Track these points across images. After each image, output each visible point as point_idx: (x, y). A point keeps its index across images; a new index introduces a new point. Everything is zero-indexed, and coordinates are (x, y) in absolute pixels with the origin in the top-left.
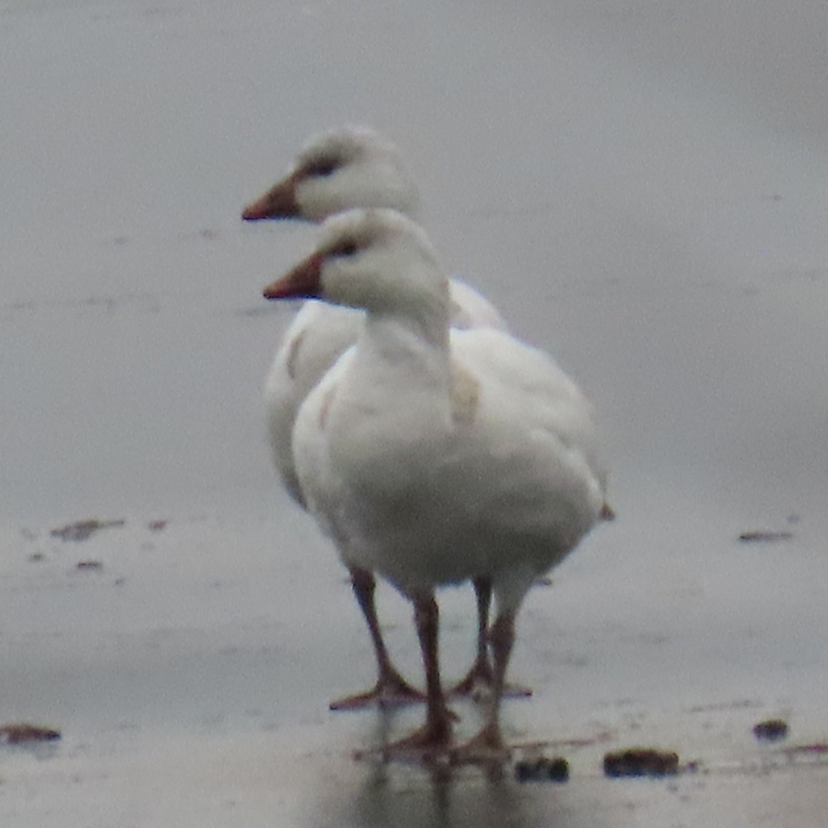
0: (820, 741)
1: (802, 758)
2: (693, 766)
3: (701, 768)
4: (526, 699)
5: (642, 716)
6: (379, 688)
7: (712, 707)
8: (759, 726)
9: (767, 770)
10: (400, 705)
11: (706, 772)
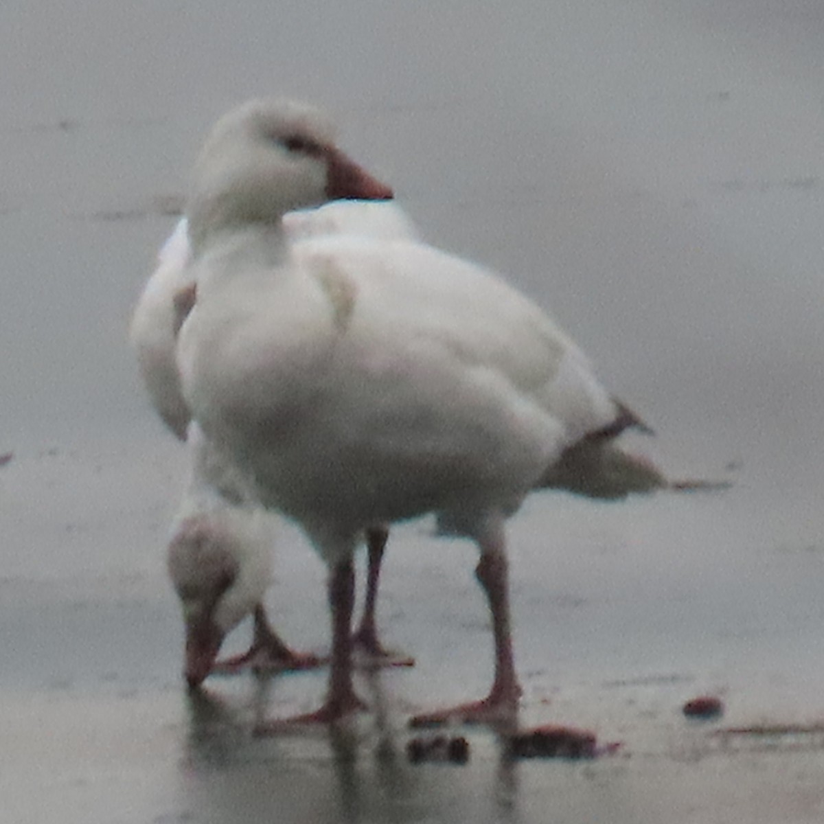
0: (759, 722)
1: (737, 742)
2: (613, 748)
3: (620, 751)
4: (408, 668)
5: (556, 689)
6: (253, 652)
7: (635, 682)
8: (689, 705)
9: (698, 755)
10: (275, 672)
11: (628, 756)
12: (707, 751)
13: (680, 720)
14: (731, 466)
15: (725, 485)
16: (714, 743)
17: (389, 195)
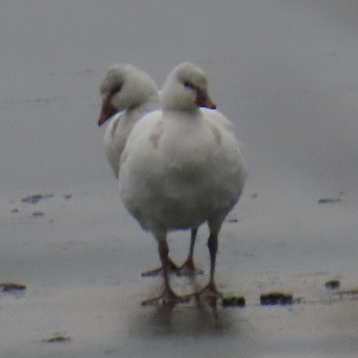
0: (354, 289)
1: (345, 296)
2: (299, 300)
3: (302, 300)
5: (277, 278)
8: (328, 283)
9: (331, 302)
11: (305, 302)
12: (335, 300)
13: (324, 288)
14: (341, 193)
15: (339, 200)
16: (337, 297)
17: (214, 107)
